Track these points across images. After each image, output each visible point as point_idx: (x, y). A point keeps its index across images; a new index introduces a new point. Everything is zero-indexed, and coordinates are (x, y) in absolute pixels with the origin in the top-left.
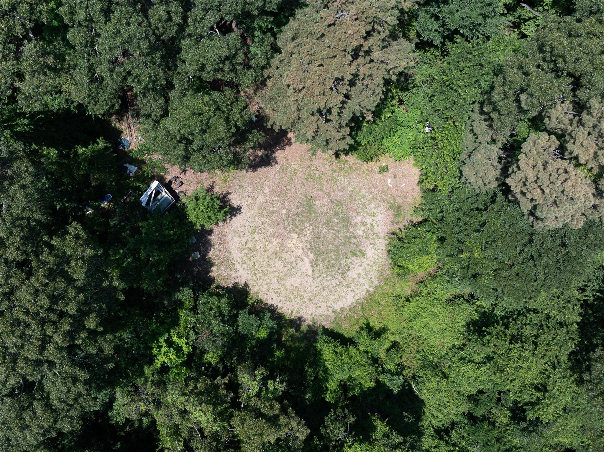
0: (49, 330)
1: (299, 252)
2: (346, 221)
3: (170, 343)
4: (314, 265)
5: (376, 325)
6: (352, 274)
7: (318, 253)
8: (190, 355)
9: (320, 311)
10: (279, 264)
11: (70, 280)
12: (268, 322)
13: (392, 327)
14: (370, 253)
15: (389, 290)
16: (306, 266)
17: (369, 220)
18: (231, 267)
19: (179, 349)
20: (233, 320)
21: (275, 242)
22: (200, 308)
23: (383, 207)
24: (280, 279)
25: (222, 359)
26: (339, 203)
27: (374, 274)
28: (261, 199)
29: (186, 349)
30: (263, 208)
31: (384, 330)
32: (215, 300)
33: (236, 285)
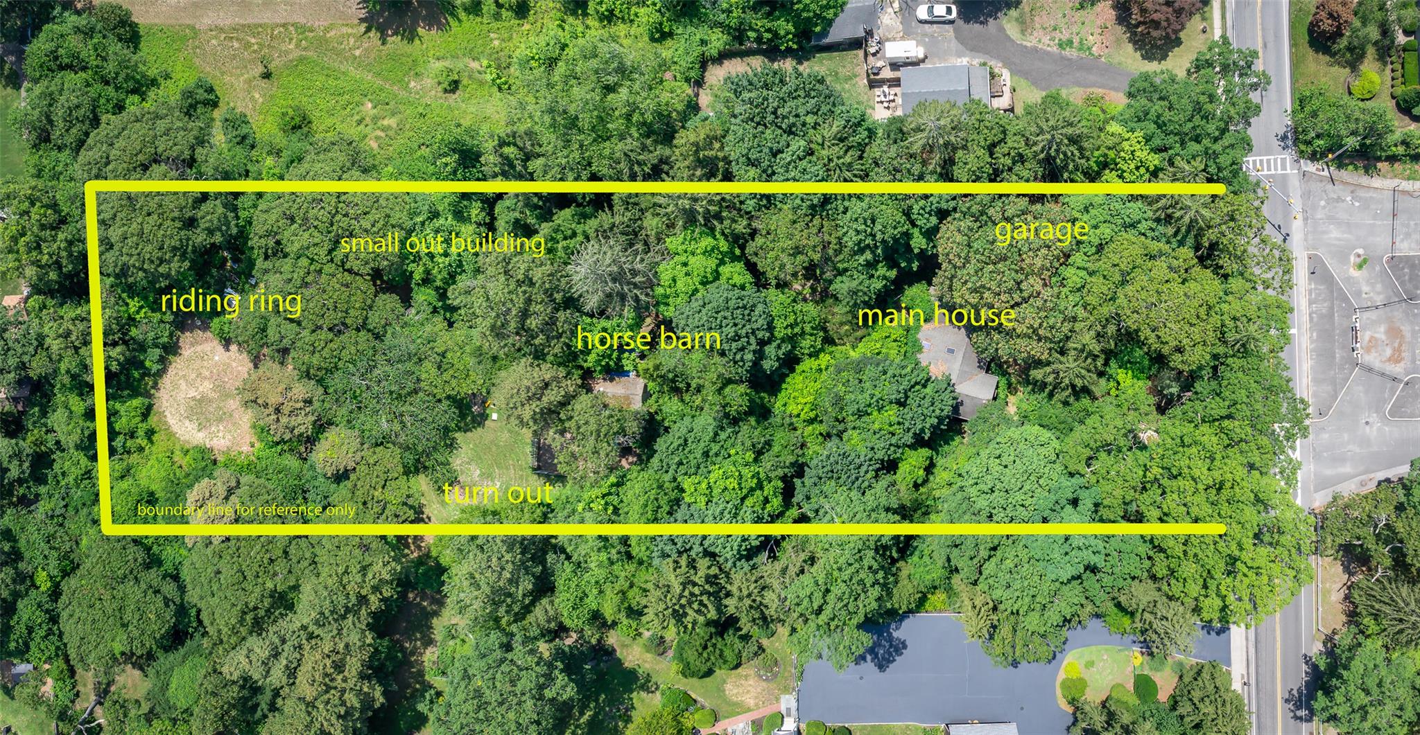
0: (135, 257)
1: (201, 389)
2: (220, 420)
3: (141, 307)
4: (193, 399)
5: (155, 438)
6: (187, 423)
7: (200, 401)
8: (134, 320)
9: (165, 404)
10: (194, 376)
11: (160, 265)
12: (155, 368)
13: (154, 449)
14: (201, 435)
15: (178, 447)
16: (192, 393)
17: (221, 434)
18: (192, 345)
19: (138, 312)
20: (156, 346)
21: (207, 374)
22: (162, 325)
23: (228, 444)
24: (184, 376)
25: (132, 338)
26: (231, 415)
27: (187, 437)
28: (234, 364)
29: (138, 317)
30: (229, 365)
31: (152, 442)
32: (167, 334)
33: (179, 347)
